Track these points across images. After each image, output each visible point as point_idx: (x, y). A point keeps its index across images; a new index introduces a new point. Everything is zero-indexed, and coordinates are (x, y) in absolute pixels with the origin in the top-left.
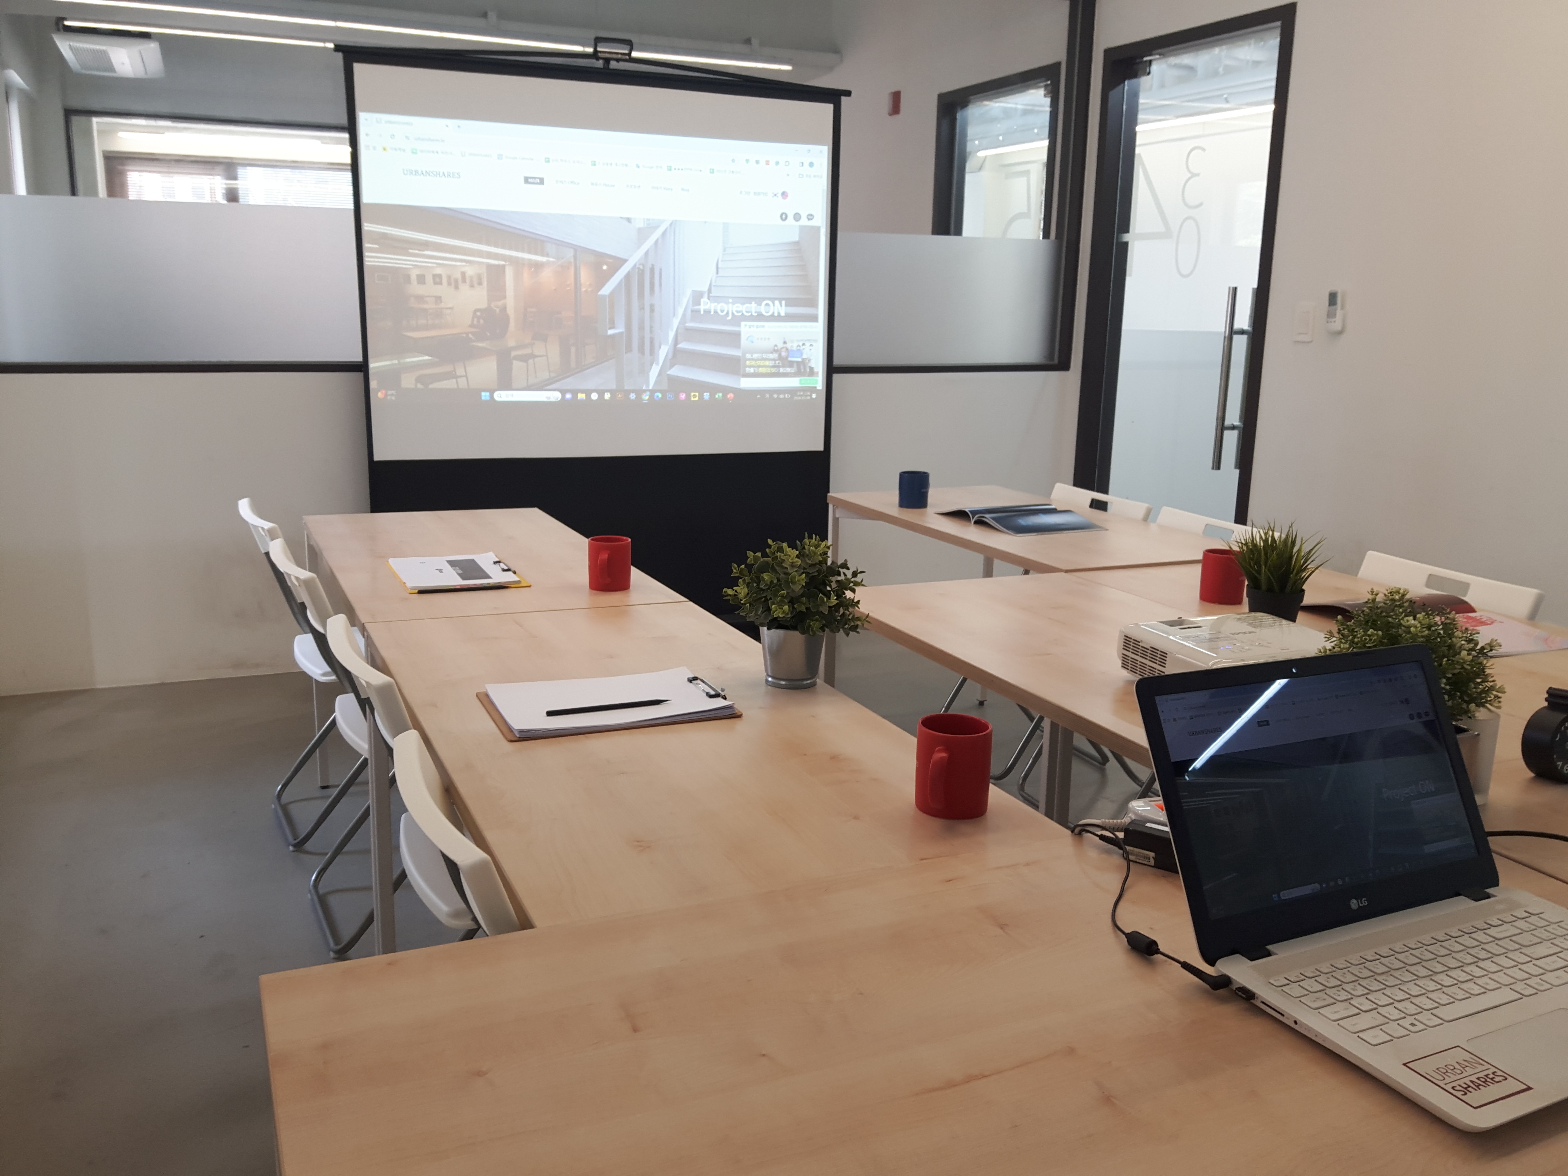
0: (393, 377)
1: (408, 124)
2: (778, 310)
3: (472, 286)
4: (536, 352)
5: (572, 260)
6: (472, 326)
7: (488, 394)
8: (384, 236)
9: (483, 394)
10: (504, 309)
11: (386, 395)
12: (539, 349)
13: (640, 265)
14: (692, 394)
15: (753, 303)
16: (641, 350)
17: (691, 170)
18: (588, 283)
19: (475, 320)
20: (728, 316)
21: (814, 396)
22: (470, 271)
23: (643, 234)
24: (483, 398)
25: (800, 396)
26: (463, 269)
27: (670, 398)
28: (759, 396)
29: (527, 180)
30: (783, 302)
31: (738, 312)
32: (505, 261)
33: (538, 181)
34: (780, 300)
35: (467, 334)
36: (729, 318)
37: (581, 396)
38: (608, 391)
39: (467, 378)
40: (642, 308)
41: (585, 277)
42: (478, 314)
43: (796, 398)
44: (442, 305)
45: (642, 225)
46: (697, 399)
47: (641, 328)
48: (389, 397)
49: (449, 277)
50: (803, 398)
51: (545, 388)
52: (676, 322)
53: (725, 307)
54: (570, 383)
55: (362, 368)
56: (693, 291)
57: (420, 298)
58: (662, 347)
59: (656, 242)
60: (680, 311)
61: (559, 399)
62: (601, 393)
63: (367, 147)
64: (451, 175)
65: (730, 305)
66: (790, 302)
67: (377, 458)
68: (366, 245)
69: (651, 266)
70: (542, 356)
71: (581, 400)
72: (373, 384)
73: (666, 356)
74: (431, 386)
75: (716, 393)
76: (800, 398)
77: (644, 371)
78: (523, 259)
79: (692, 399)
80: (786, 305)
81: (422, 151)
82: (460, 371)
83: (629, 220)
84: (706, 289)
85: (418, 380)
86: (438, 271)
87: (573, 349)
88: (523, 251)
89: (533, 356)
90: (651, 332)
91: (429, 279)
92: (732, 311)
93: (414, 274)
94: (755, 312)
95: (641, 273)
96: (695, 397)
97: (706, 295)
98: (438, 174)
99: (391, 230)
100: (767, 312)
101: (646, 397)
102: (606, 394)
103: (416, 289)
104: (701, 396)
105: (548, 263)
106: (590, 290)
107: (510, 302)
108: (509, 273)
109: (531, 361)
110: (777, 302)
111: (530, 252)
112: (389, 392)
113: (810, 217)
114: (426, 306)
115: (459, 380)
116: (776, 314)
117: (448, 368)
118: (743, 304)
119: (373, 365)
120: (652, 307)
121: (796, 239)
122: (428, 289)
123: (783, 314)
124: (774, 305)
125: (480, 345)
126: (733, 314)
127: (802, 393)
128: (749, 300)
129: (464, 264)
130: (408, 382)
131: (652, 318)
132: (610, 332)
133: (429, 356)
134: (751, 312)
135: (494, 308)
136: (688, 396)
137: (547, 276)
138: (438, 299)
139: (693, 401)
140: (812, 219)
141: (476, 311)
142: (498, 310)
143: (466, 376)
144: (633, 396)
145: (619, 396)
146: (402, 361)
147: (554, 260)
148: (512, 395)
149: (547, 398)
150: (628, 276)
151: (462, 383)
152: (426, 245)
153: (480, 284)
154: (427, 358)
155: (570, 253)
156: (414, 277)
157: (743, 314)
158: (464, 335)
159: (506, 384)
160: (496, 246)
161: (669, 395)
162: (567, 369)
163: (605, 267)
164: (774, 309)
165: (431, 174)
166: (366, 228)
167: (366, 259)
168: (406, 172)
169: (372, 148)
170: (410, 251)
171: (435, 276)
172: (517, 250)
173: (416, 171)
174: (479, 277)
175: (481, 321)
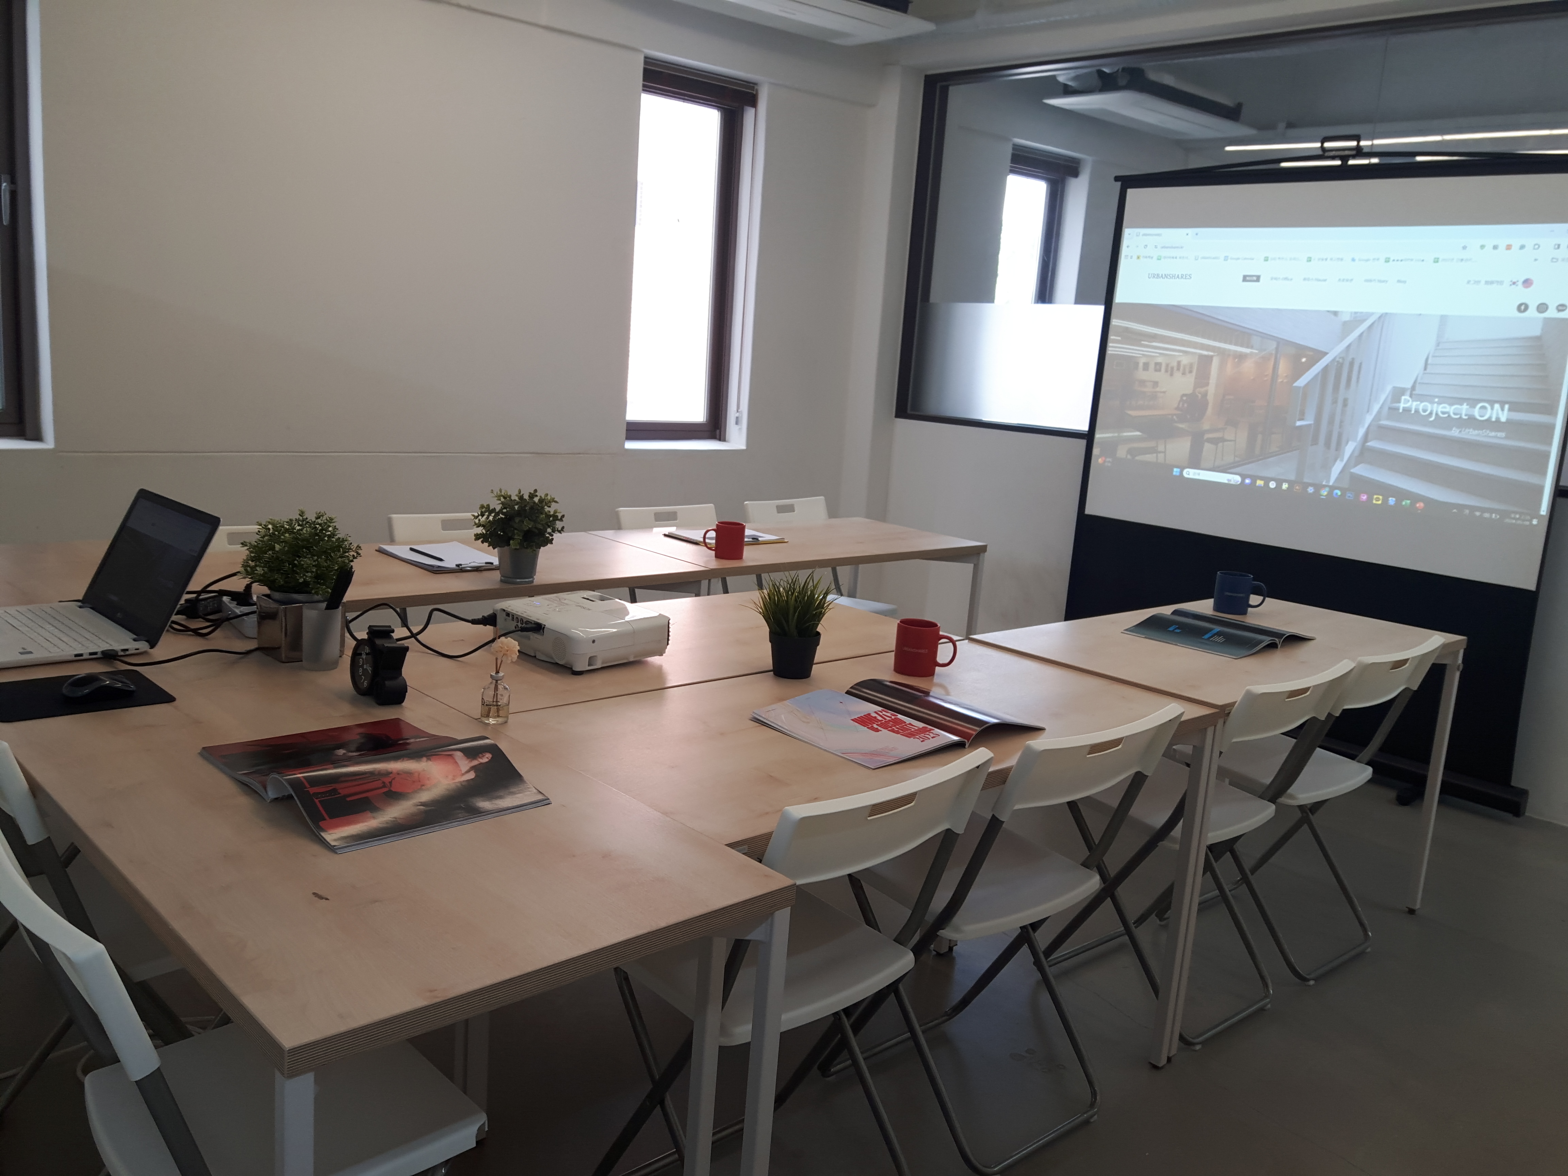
0: (1111, 447)
1: (1158, 235)
2: (1497, 414)
3: (1184, 374)
4: (1227, 437)
5: (1274, 352)
6: (1177, 408)
7: (1178, 470)
8: (1127, 330)
9: (1175, 470)
10: (1205, 395)
11: (1105, 461)
12: (1229, 434)
13: (1340, 358)
14: (1375, 497)
15: (1465, 404)
16: (1328, 444)
17: (1412, 260)
18: (1285, 375)
19: (1181, 403)
20: (1431, 417)
21: (1535, 522)
22: (1185, 360)
23: (1348, 327)
24: (1174, 473)
25: (1514, 518)
26: (1179, 359)
27: (1349, 497)
28: (1455, 510)
29: (1245, 279)
30: (1507, 407)
31: (1443, 413)
32: (1213, 351)
33: (1255, 278)
34: (1502, 404)
35: (1172, 415)
36: (1432, 419)
37: (1260, 483)
38: (1286, 481)
39: (1165, 454)
40: (1335, 402)
41: (1283, 368)
42: (1185, 398)
43: (1507, 520)
44: (1158, 389)
45: (1348, 318)
46: (1380, 502)
47: (1331, 422)
48: (1106, 464)
49: (1167, 365)
50: (1519, 522)
51: (1229, 471)
52: (1369, 419)
53: (1429, 407)
54: (1251, 468)
55: (1089, 437)
56: (1394, 387)
57: (1143, 382)
58: (1350, 443)
59: (1361, 335)
60: (1376, 408)
61: (1239, 483)
62: (1279, 482)
63: (1126, 256)
64: (1184, 277)
65: (1435, 405)
66: (1515, 407)
67: (1088, 511)
68: (1111, 337)
69: (1351, 360)
70: (1231, 441)
71: (1260, 487)
72: (1096, 451)
73: (1353, 451)
74: (1137, 458)
75: (1403, 500)
76: (1514, 521)
77: (1327, 467)
78: (1229, 350)
79: (1374, 502)
80: (1510, 410)
81: (1165, 257)
82: (1161, 448)
83: (1335, 313)
84: (1409, 385)
85: (1129, 451)
86: (1159, 360)
87: (1260, 437)
88: (1230, 343)
89: (1223, 440)
90: (1340, 427)
91: (1152, 366)
93: (1142, 361)
94: (1466, 415)
95: (1340, 366)
96: (1377, 500)
97: (1408, 393)
98: (1173, 277)
99: (1131, 325)
100: (1481, 416)
101: (1324, 493)
102: (1284, 484)
103: (1141, 374)
104: (1385, 500)
105: (1251, 353)
106: (1285, 381)
107: (1211, 389)
108: (1215, 362)
109: (1220, 444)
110: (1497, 406)
111: (1236, 344)
112: (1108, 459)
113: (1560, 308)
114: (1145, 389)
115: (1159, 455)
116: (1494, 419)
117: (1151, 444)
118: (1451, 404)
119: (1098, 436)
120: (1345, 400)
121: (1538, 334)
122: (1150, 375)
123: (1503, 419)
124: (1492, 409)
125: (1181, 426)
126: (1437, 414)
127: (1518, 516)
128: (1460, 401)
129: (1181, 354)
130: (1122, 452)
131: (1343, 412)
132: (1299, 423)
133: (1141, 432)
134: (1461, 414)
135: (1197, 393)
136: (1370, 499)
137: (1248, 366)
138: (1156, 384)
139: (1375, 504)
140: (1563, 310)
141: (1184, 395)
142: (1200, 396)
143: (1165, 452)
144: (1311, 490)
145: (1297, 487)
146: (1120, 434)
147: (1257, 351)
148: (1199, 474)
149: (1228, 480)
150: (1326, 370)
151: (1161, 458)
152: (1154, 337)
153: (1191, 372)
154: (1138, 433)
155: (1272, 346)
156: (1141, 365)
157: (1449, 416)
159: (1195, 464)
160: (1209, 338)
161: (1349, 495)
162: (1251, 455)
163: (1304, 360)
164: (1492, 414)
165: (1168, 277)
166: (1113, 323)
167: (1110, 349)
168: (1150, 276)
169: (1129, 257)
170: (1143, 342)
171: (1157, 364)
172: (1225, 343)
173: (1158, 275)
174: (1191, 365)
175: (1186, 405)
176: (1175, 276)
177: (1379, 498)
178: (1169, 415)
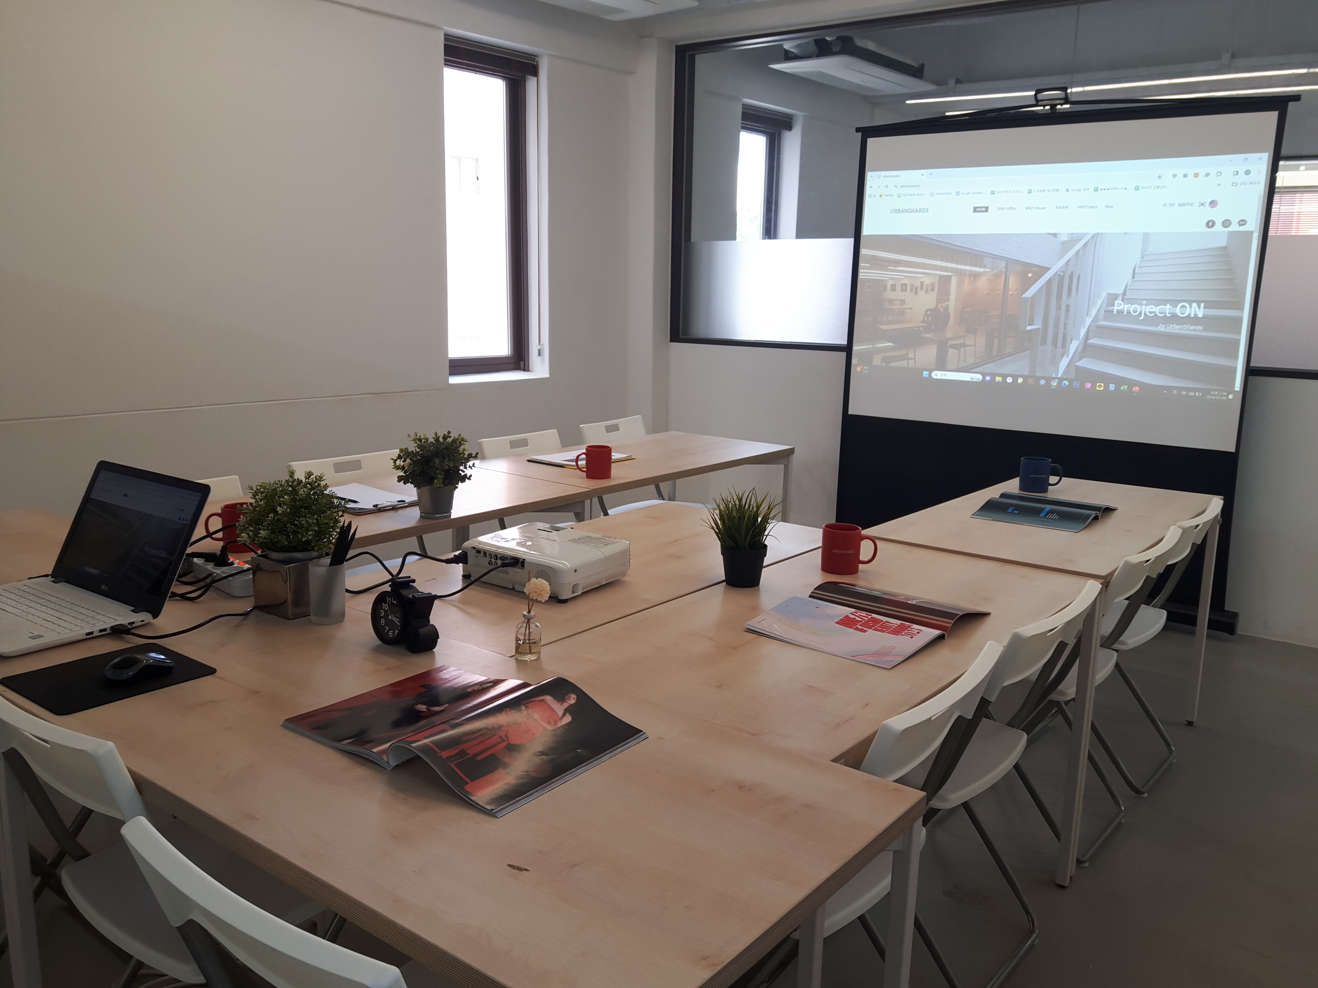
0: (867, 356)
1: (897, 176)
2: (1195, 311)
3: (927, 292)
4: (967, 343)
5: (1004, 270)
6: (923, 321)
7: (928, 373)
8: (874, 257)
9: (925, 372)
10: (947, 308)
11: (862, 369)
12: (969, 340)
13: (1061, 272)
14: (1098, 384)
15: (1168, 304)
16: (1055, 344)
17: (1116, 189)
18: (1014, 288)
19: (926, 317)
20: (1141, 317)
21: (1231, 397)
22: (927, 281)
23: (1066, 246)
24: (924, 376)
25: (1214, 395)
26: (922, 280)
27: (1076, 386)
28: (1165, 391)
29: (975, 210)
30: (1202, 305)
31: (1150, 312)
32: (952, 272)
33: (984, 209)
34: (1199, 303)
35: (919, 327)
37: (998, 379)
38: (1021, 376)
40: (1059, 308)
41: (1013, 283)
42: (929, 312)
43: (1208, 397)
44: (905, 306)
45: (1066, 239)
46: (1102, 389)
47: (1057, 325)
48: (864, 371)
49: (912, 286)
50: (1218, 397)
51: (972, 370)
52: (1088, 321)
53: (1139, 308)
54: (990, 368)
55: (848, 349)
56: (1108, 293)
57: (891, 301)
58: (1073, 342)
59: (1078, 252)
60: (1094, 311)
61: (980, 380)
62: (1015, 378)
63: (870, 195)
64: (922, 211)
65: (1144, 306)
66: (1209, 305)
67: (851, 412)
68: (861, 264)
69: (1070, 273)
70: (971, 346)
71: (998, 382)
72: (854, 361)
73: (1076, 349)
74: (890, 365)
75: (1121, 386)
76: (1214, 397)
77: (1055, 362)
78: (966, 270)
79: (1097, 388)
80: (1205, 308)
81: (904, 195)
82: (911, 355)
83: (1055, 235)
84: (1121, 292)
85: (883, 360)
86: (905, 281)
87: (996, 340)
88: (966, 264)
89: (964, 345)
90: (1065, 329)
91: (898, 288)
92: (1145, 312)
93: (890, 283)
94: (1169, 314)
95: (1061, 279)
96: (1100, 387)
97: (1121, 297)
98: (913, 211)
99: (879, 253)
100: (1181, 314)
101: (1054, 384)
102: (1019, 378)
103: (890, 295)
104: (1106, 387)
105: (984, 273)
106: (1015, 293)
107: (952, 304)
108: (954, 281)
109: (962, 349)
110: (1194, 305)
111: (971, 265)
112: (865, 368)
113: (1241, 223)
114: (894, 307)
115: (910, 361)
116: (1192, 316)
117: (903, 352)
118: (1157, 305)
119: (855, 348)
120: (1068, 307)
121: (1224, 244)
122: (897, 295)
123: (1200, 315)
124: (1191, 307)
125: (927, 336)
126: (1145, 314)
127: (1216, 393)
128: (1164, 302)
129: (924, 276)
130: (877, 360)
131: (1066, 317)
132: (1029, 328)
133: (892, 343)
134: (1165, 313)
135: (940, 308)
136: (1094, 386)
137: (982, 283)
138: (903, 302)
139: (1098, 390)
140: (1244, 225)
141: (928, 310)
142: (942, 309)
143: (915, 359)
144: (1042, 382)
145: (1031, 381)
146: (875, 346)
147: (989, 270)
148: (945, 375)
149: (971, 378)
150: (1049, 281)
151: (911, 363)
152: (899, 263)
153: (933, 290)
154: (890, 344)
155: (1003, 264)
156: (889, 287)
157: (1156, 315)
158: (917, 328)
159: (942, 367)
160: (947, 261)
161: (1076, 384)
162: (989, 358)
163: (1030, 275)
164: (1191, 311)
165: (908, 211)
166: (862, 253)
167: (861, 274)
168: (892, 212)
169: (873, 196)
170: (889, 267)
171: (902, 285)
172: (962, 264)
173: (899, 210)
174: (933, 284)
175: (930, 318)
176: (914, 211)
177: (1101, 385)
178: (917, 327)
